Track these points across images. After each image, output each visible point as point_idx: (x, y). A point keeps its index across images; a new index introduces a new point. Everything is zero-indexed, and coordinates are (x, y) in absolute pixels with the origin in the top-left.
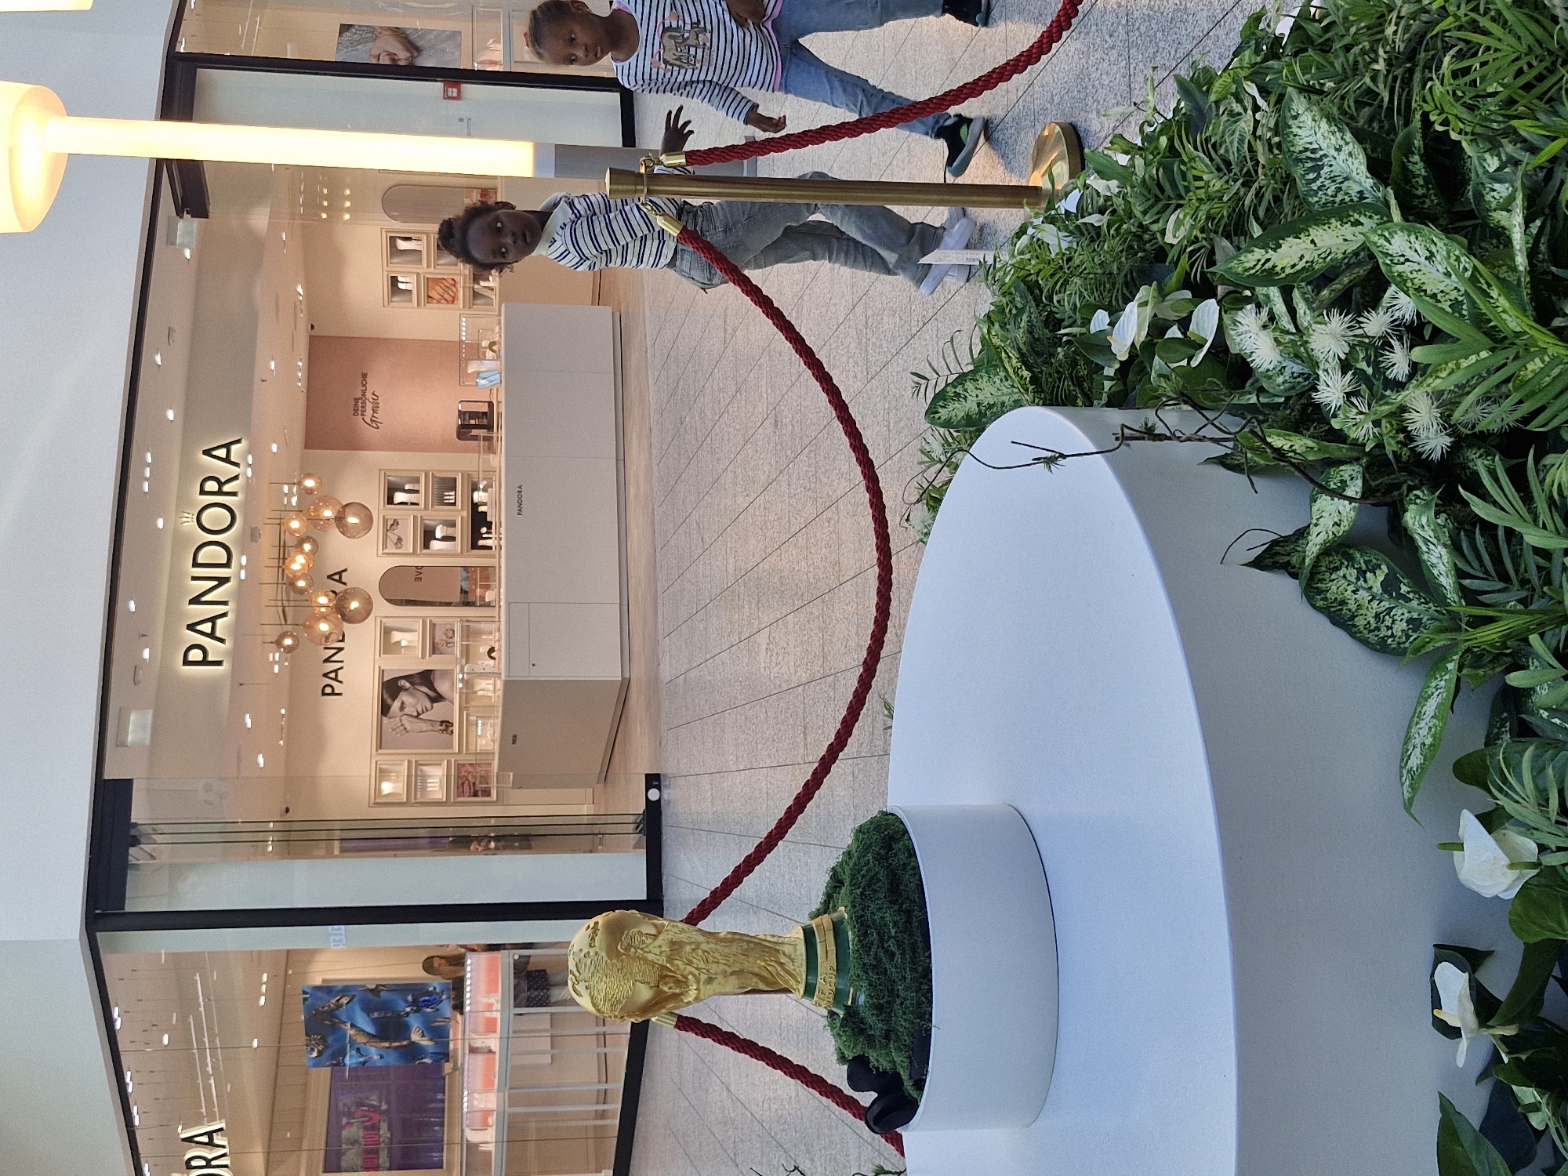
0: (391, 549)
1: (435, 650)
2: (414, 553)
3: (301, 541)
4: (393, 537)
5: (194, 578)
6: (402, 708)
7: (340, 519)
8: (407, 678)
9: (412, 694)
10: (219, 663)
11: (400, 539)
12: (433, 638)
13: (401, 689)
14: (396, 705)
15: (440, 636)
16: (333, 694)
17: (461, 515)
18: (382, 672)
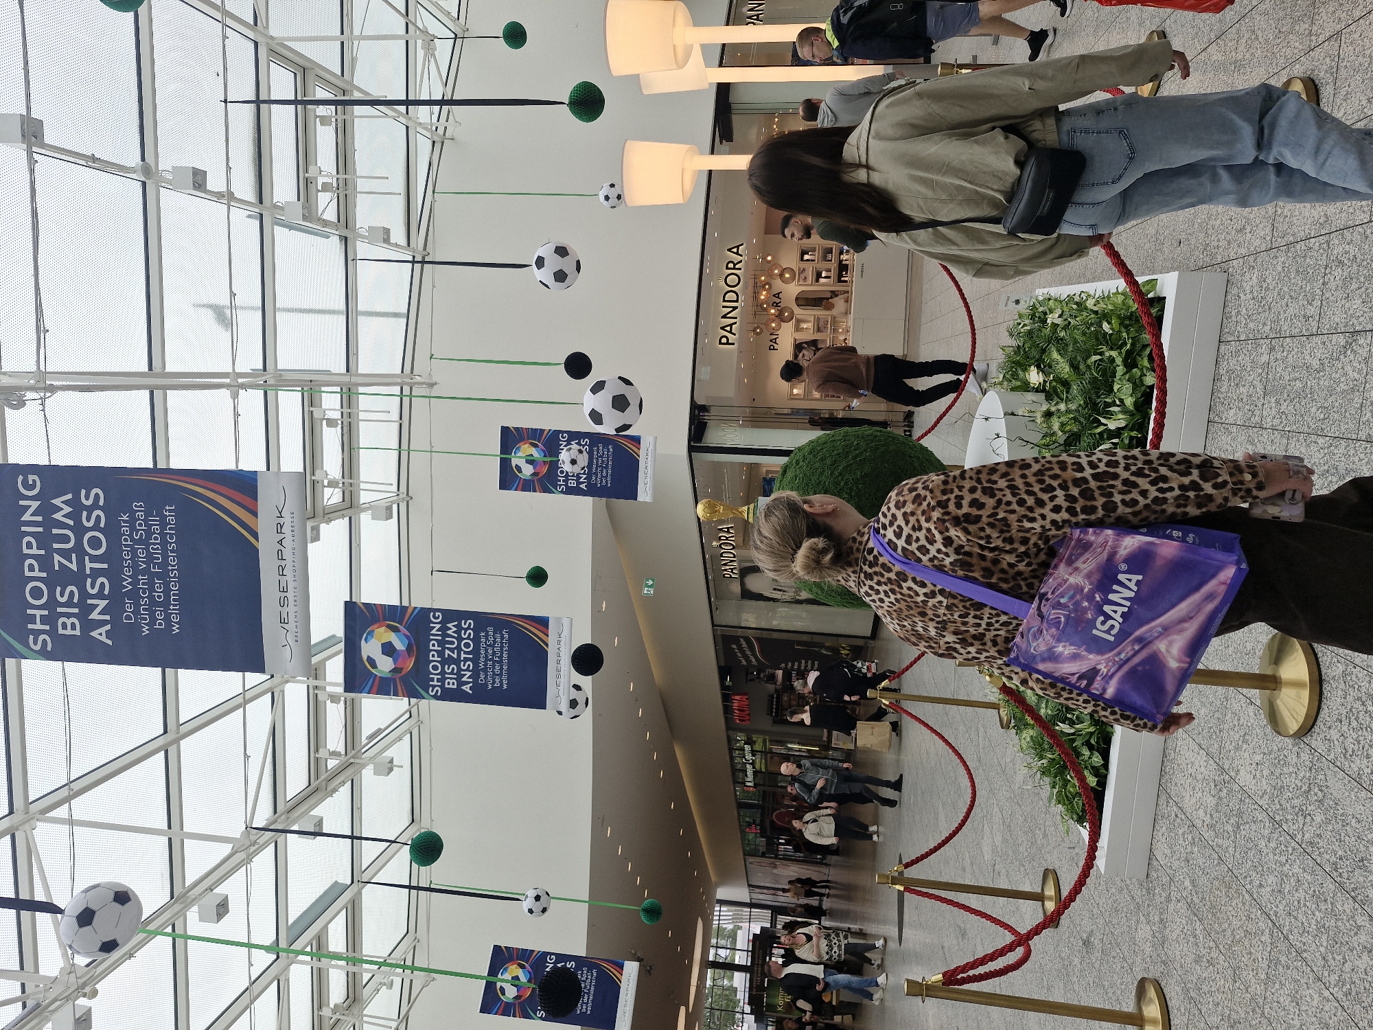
0: (801, 282)
1: (819, 330)
2: (811, 285)
3: (765, 284)
4: (802, 276)
5: (724, 307)
6: (803, 356)
7: (781, 275)
8: (806, 343)
9: (808, 351)
10: (733, 344)
11: (805, 278)
12: (818, 325)
13: (804, 348)
14: (801, 355)
15: (821, 324)
16: (774, 349)
17: (834, 265)
18: (795, 340)
